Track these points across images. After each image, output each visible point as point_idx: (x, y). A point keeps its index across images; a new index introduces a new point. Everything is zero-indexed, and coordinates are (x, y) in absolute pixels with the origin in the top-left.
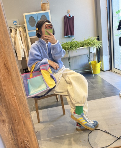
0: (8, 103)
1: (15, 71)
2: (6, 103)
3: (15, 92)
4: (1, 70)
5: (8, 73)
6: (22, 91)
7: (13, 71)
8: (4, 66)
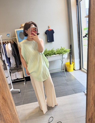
0: (5, 119)
1: (10, 100)
2: (4, 119)
3: (10, 113)
4: (1, 100)
5: (5, 102)
6: (15, 111)
7: (9, 101)
8: (3, 98)
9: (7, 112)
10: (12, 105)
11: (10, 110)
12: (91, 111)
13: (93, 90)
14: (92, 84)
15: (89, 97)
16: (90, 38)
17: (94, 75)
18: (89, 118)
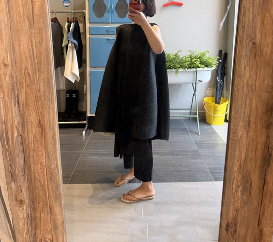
4: (33, 129)
8: (38, 123)
9: (40, 159)
10: (55, 145)
11: (48, 156)
12: (233, 204)
13: (241, 145)
14: (241, 132)
15: (231, 164)
16: (241, 23)
17: (247, 108)
18: (228, 222)
